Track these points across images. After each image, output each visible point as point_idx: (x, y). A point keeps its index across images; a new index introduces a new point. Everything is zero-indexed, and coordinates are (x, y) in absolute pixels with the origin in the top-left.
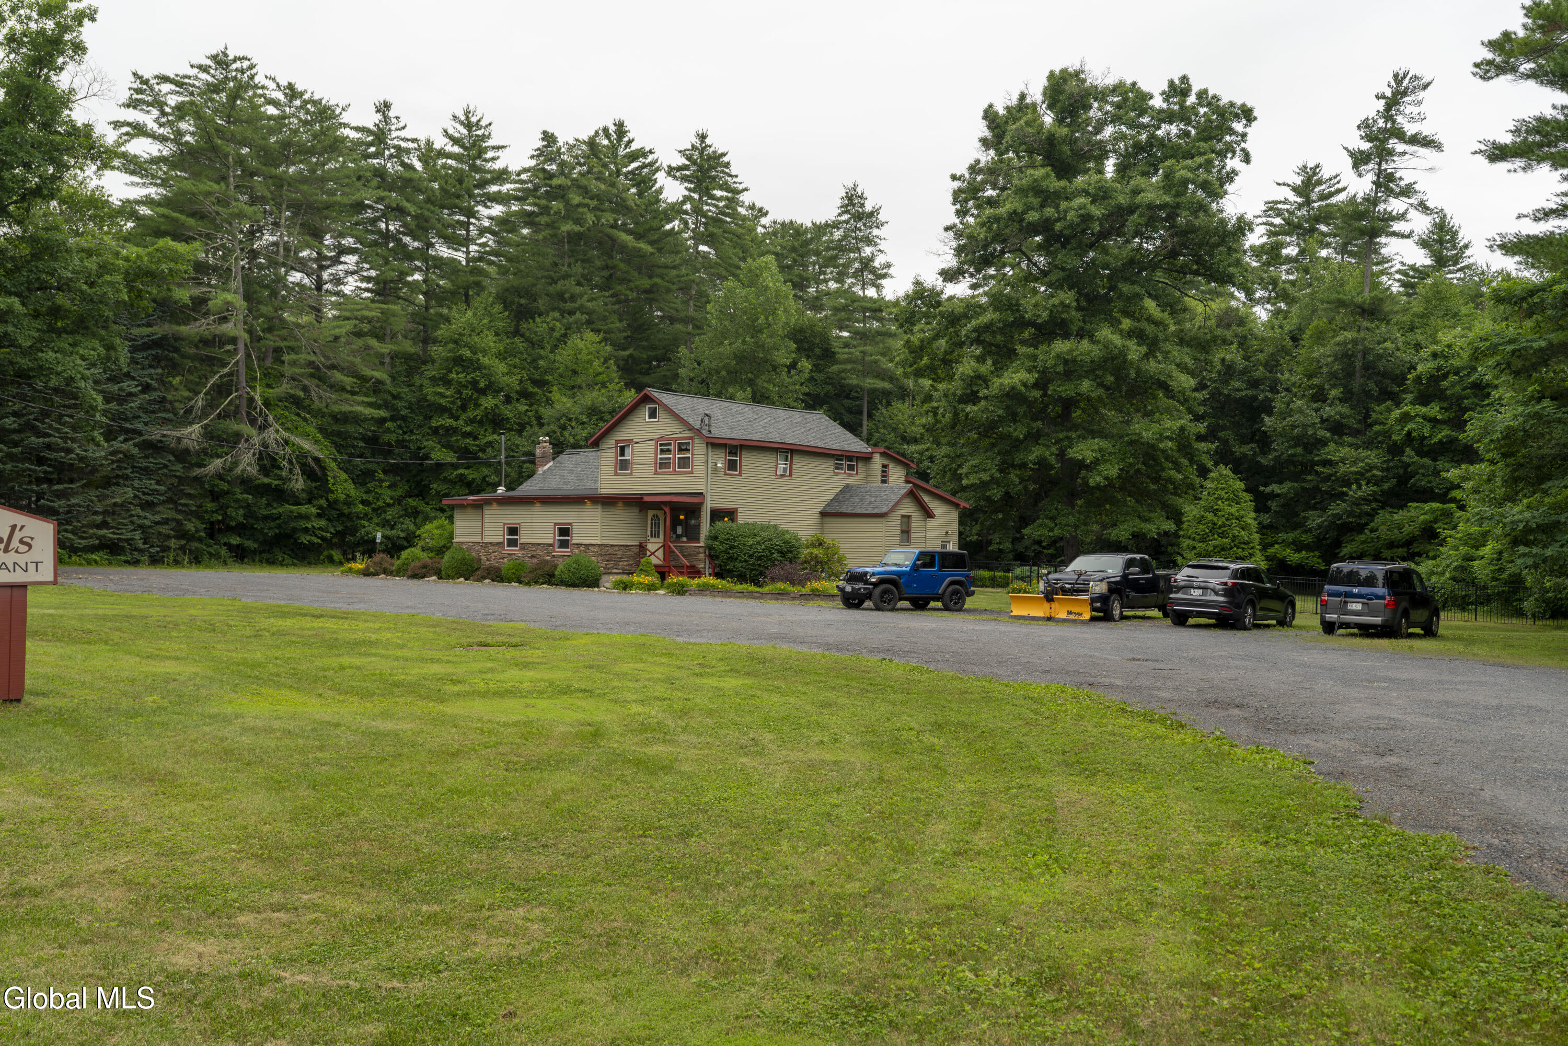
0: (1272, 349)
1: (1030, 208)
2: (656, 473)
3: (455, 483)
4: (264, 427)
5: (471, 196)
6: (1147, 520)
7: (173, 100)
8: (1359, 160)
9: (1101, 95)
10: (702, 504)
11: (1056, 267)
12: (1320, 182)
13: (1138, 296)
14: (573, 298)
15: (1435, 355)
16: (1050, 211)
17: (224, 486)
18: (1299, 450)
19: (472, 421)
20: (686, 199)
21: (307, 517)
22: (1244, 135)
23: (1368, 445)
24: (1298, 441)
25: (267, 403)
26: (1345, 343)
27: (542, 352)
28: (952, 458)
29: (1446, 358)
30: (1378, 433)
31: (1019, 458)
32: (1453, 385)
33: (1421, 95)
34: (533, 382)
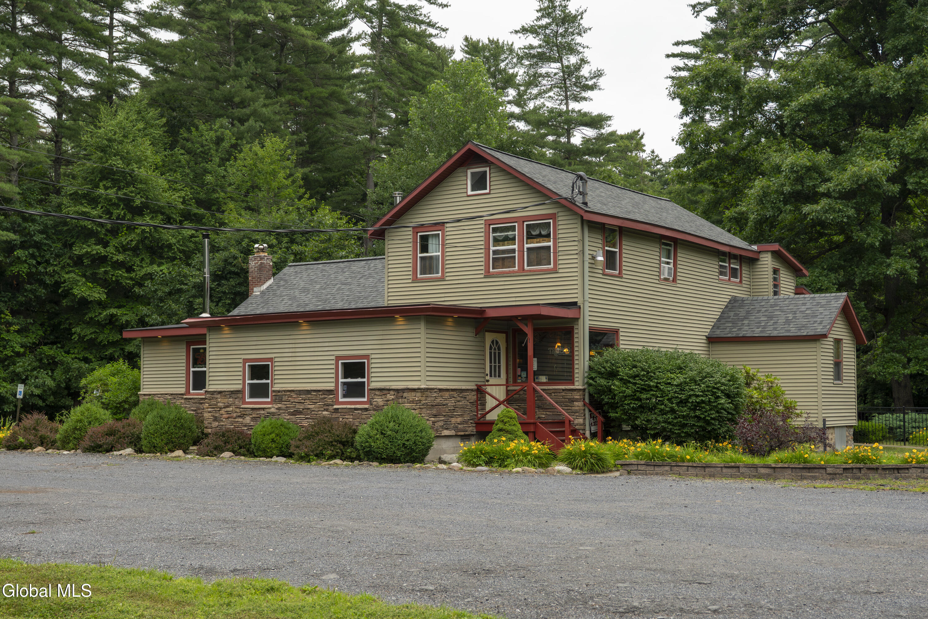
2: (488, 275)
3: (104, 326)
10: (577, 319)
14: (243, 103)
19: (124, 249)
27: (208, 166)
34: (200, 203)
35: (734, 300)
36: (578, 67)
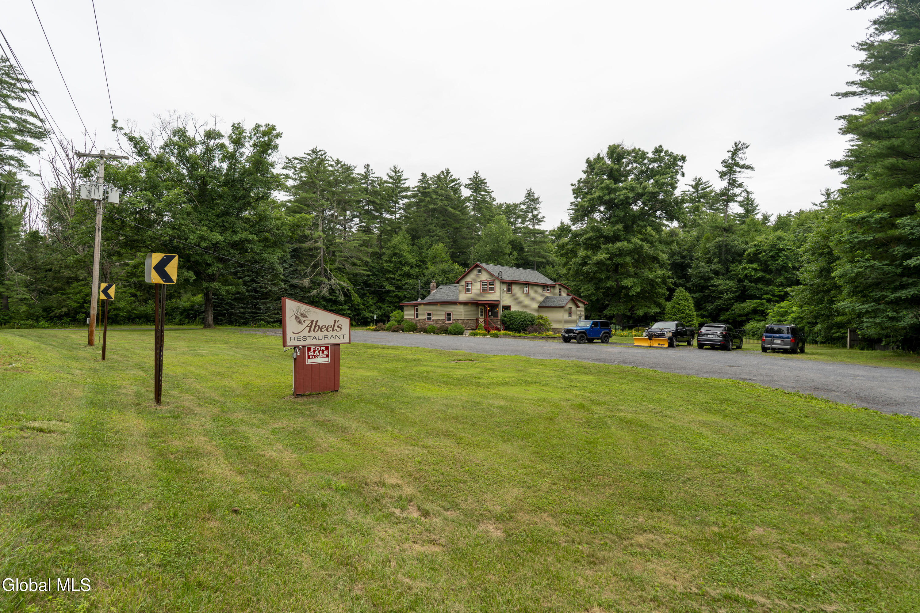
0: (689, 245)
1: (605, 195)
2: (480, 293)
4: (329, 279)
5: (397, 196)
6: (649, 308)
7: (299, 166)
8: (722, 175)
9: (629, 153)
10: (499, 304)
11: (615, 216)
12: (701, 184)
13: (645, 226)
14: (433, 231)
15: (755, 246)
16: (613, 196)
17: (317, 299)
18: (702, 281)
19: (400, 275)
20: (472, 195)
21: (344, 310)
22: (682, 167)
23: (729, 279)
24: (702, 278)
25: (331, 270)
26: (719, 242)
27: (423, 251)
28: (577, 286)
29: (760, 247)
30: (733, 275)
31: (602, 285)
32: (763, 256)
33: (745, 150)
34: (421, 261)
35: (547, 297)
36: (537, 215)
